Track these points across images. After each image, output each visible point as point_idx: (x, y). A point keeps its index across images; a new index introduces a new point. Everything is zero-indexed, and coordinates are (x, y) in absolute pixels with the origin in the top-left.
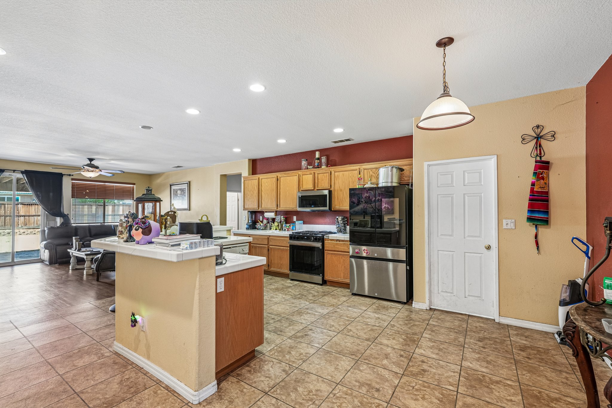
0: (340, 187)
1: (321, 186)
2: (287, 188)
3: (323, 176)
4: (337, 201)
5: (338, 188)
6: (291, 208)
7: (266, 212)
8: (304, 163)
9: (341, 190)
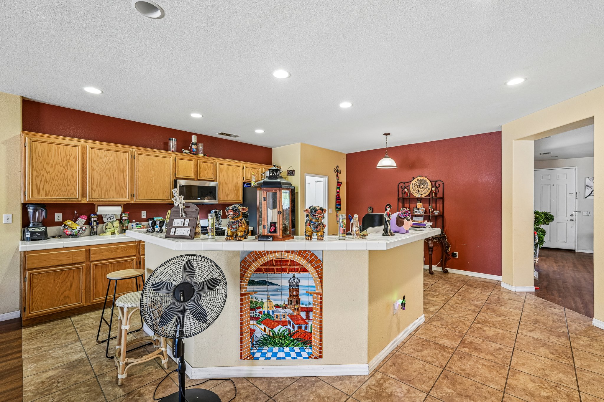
0: (224, 180)
1: (204, 176)
2: (153, 172)
3: (207, 166)
4: (222, 193)
5: (223, 181)
6: (161, 201)
7: (99, 205)
8: (173, 143)
9: (226, 183)
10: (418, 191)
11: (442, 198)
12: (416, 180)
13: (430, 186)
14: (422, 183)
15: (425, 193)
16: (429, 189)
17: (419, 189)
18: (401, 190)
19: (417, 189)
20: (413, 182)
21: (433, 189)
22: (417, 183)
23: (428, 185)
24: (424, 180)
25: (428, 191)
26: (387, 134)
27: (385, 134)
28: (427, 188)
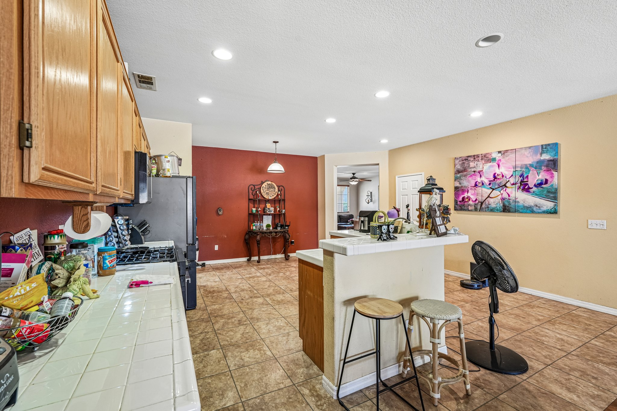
10: (267, 194)
11: (284, 200)
12: (266, 184)
13: (277, 190)
14: (270, 187)
15: (273, 196)
16: (276, 192)
17: (269, 191)
18: (251, 192)
19: (267, 191)
20: (264, 185)
21: (279, 193)
22: (267, 187)
23: (275, 188)
24: (272, 184)
25: (275, 194)
26: (276, 142)
27: (274, 142)
28: (274, 191)
